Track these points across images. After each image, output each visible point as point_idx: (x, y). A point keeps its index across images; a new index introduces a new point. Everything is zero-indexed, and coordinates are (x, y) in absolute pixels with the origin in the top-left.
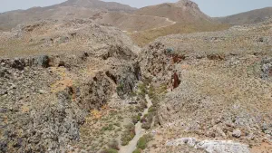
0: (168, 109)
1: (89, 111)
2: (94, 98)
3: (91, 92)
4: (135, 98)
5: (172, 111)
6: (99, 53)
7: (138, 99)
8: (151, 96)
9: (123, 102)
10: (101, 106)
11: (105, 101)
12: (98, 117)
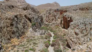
0: (76, 34)
1: (9, 39)
2: (15, 29)
3: (12, 25)
4: (44, 31)
5: (80, 35)
6: (21, 7)
7: (45, 32)
8: (51, 31)
9: (36, 34)
10: (20, 36)
11: (23, 33)
12: (16, 43)
